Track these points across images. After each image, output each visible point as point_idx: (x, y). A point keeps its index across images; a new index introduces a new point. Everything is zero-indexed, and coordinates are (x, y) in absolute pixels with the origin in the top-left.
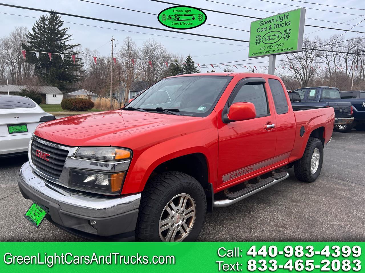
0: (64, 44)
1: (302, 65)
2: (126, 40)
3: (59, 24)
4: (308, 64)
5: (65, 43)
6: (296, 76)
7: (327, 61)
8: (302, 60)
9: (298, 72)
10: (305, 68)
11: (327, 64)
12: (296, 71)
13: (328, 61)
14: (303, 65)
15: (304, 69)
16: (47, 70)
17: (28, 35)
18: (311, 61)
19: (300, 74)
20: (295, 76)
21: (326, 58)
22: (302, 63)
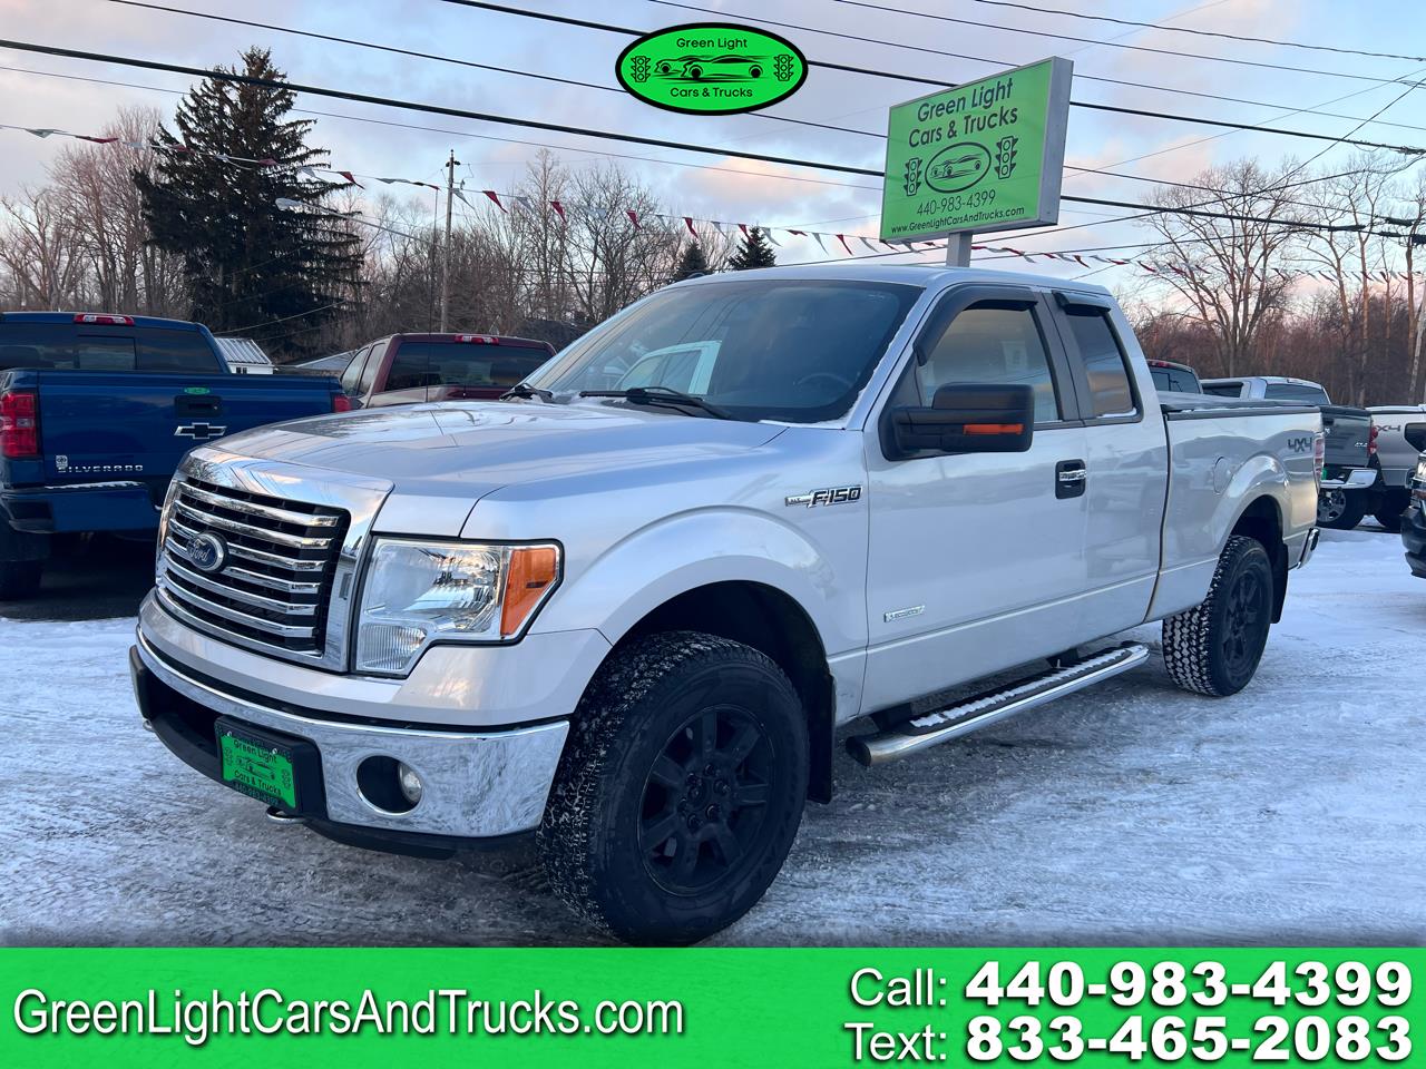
0: (294, 177)
1: (1228, 268)
2: (537, 163)
3: (279, 103)
4: (1252, 264)
5: (298, 177)
6: (1203, 310)
7: (1332, 257)
8: (1229, 251)
9: (1208, 298)
10: (1242, 282)
11: (1333, 265)
12: (1202, 293)
13: (1336, 255)
14: (1232, 270)
15: (1238, 285)
16: (225, 273)
17: (157, 138)
18: (1264, 254)
19: (1218, 307)
20: (1195, 312)
21: (1330, 243)
22: (1228, 262)
